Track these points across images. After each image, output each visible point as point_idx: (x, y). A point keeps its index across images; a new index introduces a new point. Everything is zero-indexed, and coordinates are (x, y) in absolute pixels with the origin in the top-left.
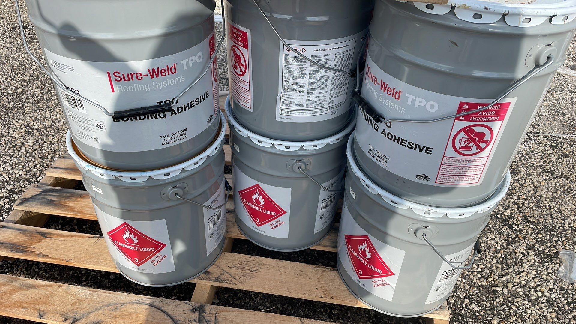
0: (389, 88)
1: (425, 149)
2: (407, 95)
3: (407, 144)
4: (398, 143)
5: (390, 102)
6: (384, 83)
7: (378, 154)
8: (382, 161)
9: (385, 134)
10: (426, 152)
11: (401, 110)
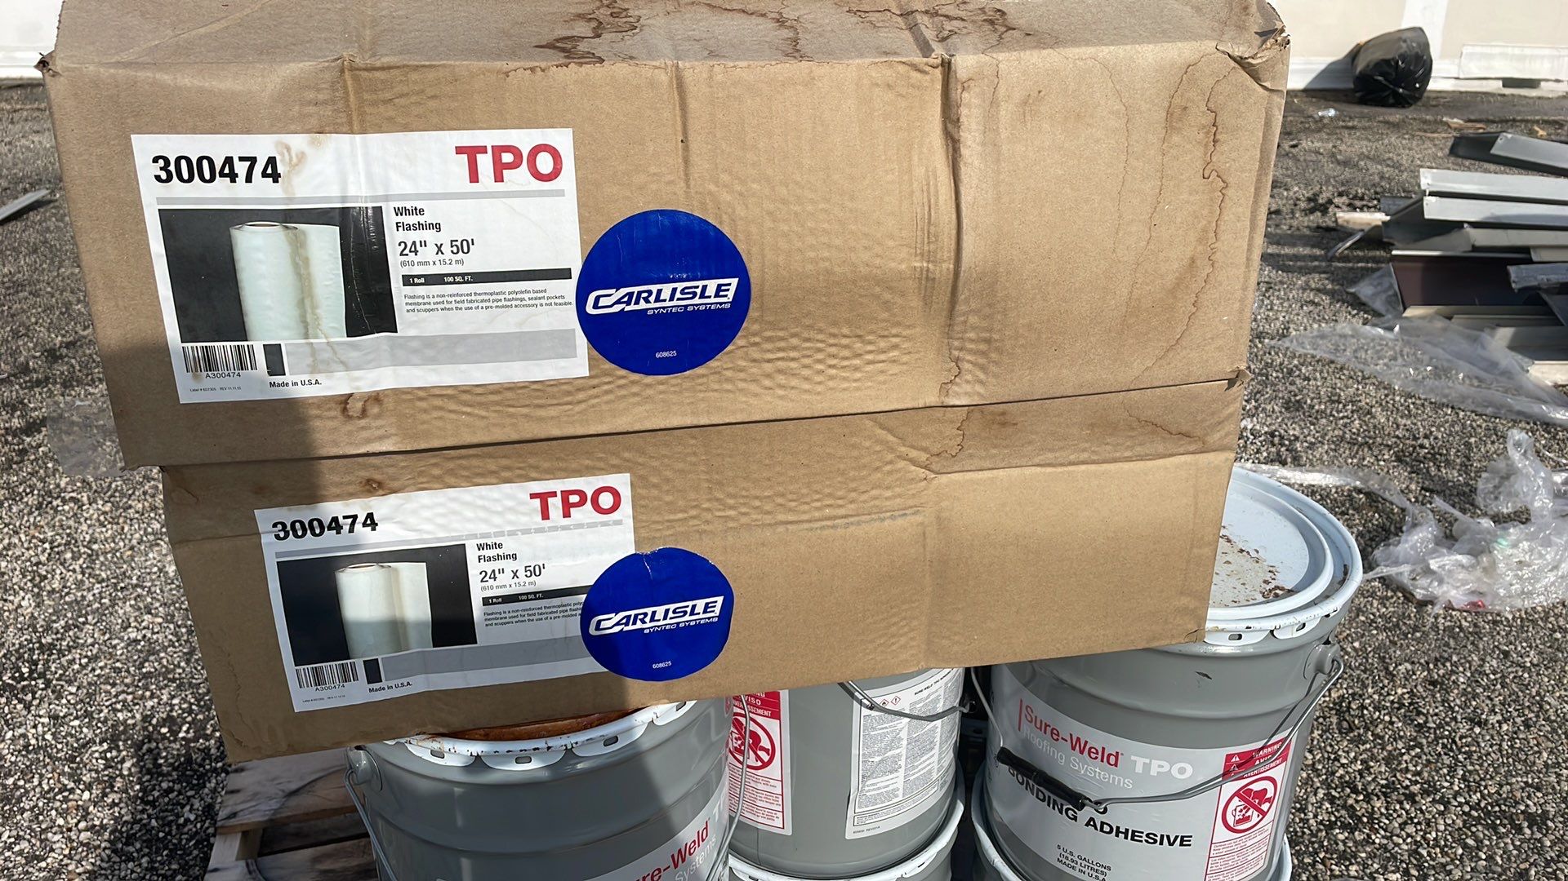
0: (1091, 748)
1: (1179, 839)
2: (1133, 758)
3: (1145, 838)
4: (1126, 838)
5: (1097, 770)
6: (1078, 739)
7: (1084, 863)
8: (1095, 874)
9: (1095, 826)
10: (1181, 845)
11: (1124, 783)
